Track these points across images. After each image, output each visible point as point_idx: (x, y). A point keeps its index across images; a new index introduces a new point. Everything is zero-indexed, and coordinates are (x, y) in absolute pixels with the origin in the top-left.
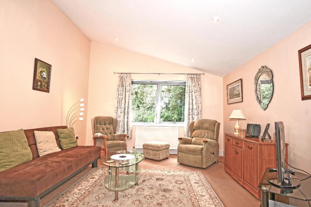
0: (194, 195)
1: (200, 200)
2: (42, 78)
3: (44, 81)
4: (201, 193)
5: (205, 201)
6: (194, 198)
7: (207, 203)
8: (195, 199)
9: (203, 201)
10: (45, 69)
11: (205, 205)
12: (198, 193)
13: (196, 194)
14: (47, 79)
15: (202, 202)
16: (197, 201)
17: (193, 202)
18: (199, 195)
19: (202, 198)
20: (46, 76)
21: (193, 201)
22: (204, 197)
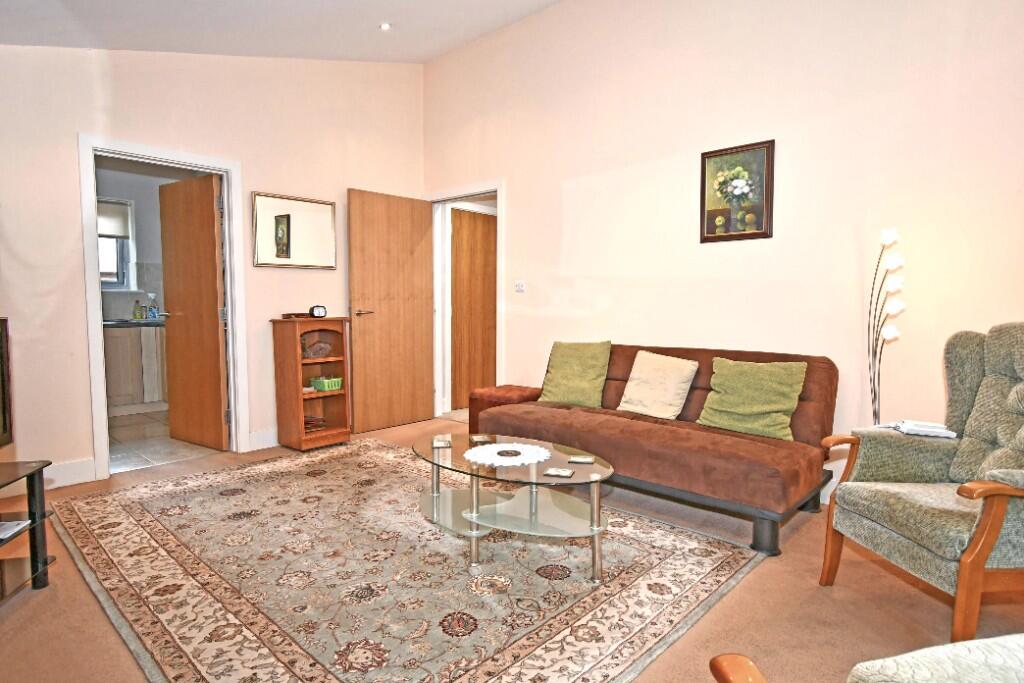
0: (252, 624)
1: (218, 614)
2: (729, 201)
3: (739, 205)
4: (224, 645)
5: (201, 620)
6: (243, 613)
7: (191, 616)
8: (239, 611)
9: (206, 618)
10: (739, 169)
11: (196, 610)
12: (239, 638)
13: (246, 632)
14: (751, 195)
15: (209, 612)
16: (229, 607)
17: (239, 598)
18: (230, 631)
19: (214, 626)
20: (746, 189)
21: (243, 600)
22: (206, 632)
